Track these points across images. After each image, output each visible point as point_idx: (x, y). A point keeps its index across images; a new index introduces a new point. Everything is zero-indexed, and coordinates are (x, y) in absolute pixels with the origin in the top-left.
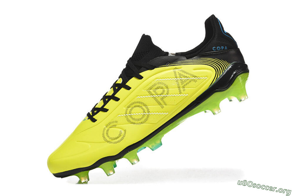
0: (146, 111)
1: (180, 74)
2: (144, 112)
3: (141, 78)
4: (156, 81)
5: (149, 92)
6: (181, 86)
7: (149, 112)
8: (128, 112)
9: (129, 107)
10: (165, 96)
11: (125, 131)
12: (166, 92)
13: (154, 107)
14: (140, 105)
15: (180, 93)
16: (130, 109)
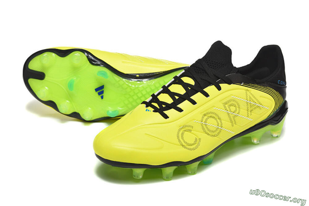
0: (220, 125)
1: (250, 98)
2: (218, 125)
3: (219, 88)
4: (232, 98)
5: (225, 107)
6: (250, 109)
7: (222, 127)
8: (204, 121)
9: (205, 115)
10: (237, 115)
11: (200, 139)
12: (237, 111)
13: (226, 124)
14: (216, 117)
15: (248, 116)
16: (206, 117)
